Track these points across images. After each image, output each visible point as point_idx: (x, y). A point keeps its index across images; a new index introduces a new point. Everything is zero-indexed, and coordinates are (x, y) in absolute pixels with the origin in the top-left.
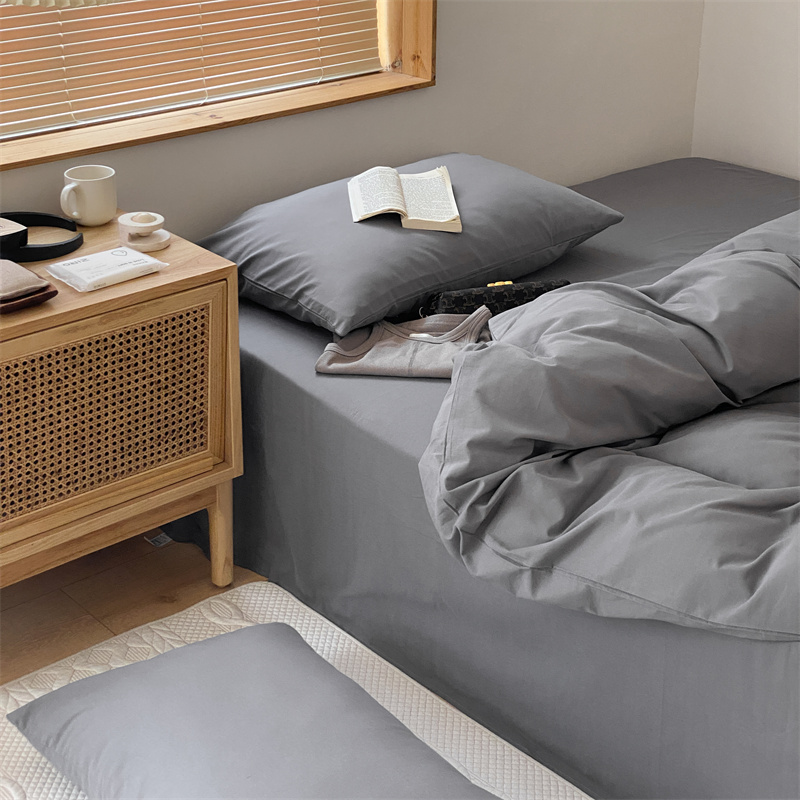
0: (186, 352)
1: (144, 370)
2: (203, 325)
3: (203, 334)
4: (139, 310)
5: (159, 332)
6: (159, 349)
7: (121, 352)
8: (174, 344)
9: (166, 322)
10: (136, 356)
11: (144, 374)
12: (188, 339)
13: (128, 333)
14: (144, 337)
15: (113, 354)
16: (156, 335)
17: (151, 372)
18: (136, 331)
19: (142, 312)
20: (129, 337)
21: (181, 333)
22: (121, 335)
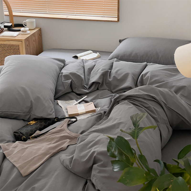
0: (16, 52)
1: (8, 52)
2: (18, 48)
3: (19, 50)
4: (5, 41)
5: (10, 47)
6: (10, 50)
7: (3, 48)
8: (13, 50)
9: (11, 45)
10: (6, 49)
11: (8, 53)
12: (16, 50)
13: (4, 45)
14: (7, 46)
15: (2, 48)
16: (9, 47)
17: (9, 53)
18: (6, 45)
19: (6, 42)
20: (4, 46)
21: (14, 48)
22: (3, 45)
